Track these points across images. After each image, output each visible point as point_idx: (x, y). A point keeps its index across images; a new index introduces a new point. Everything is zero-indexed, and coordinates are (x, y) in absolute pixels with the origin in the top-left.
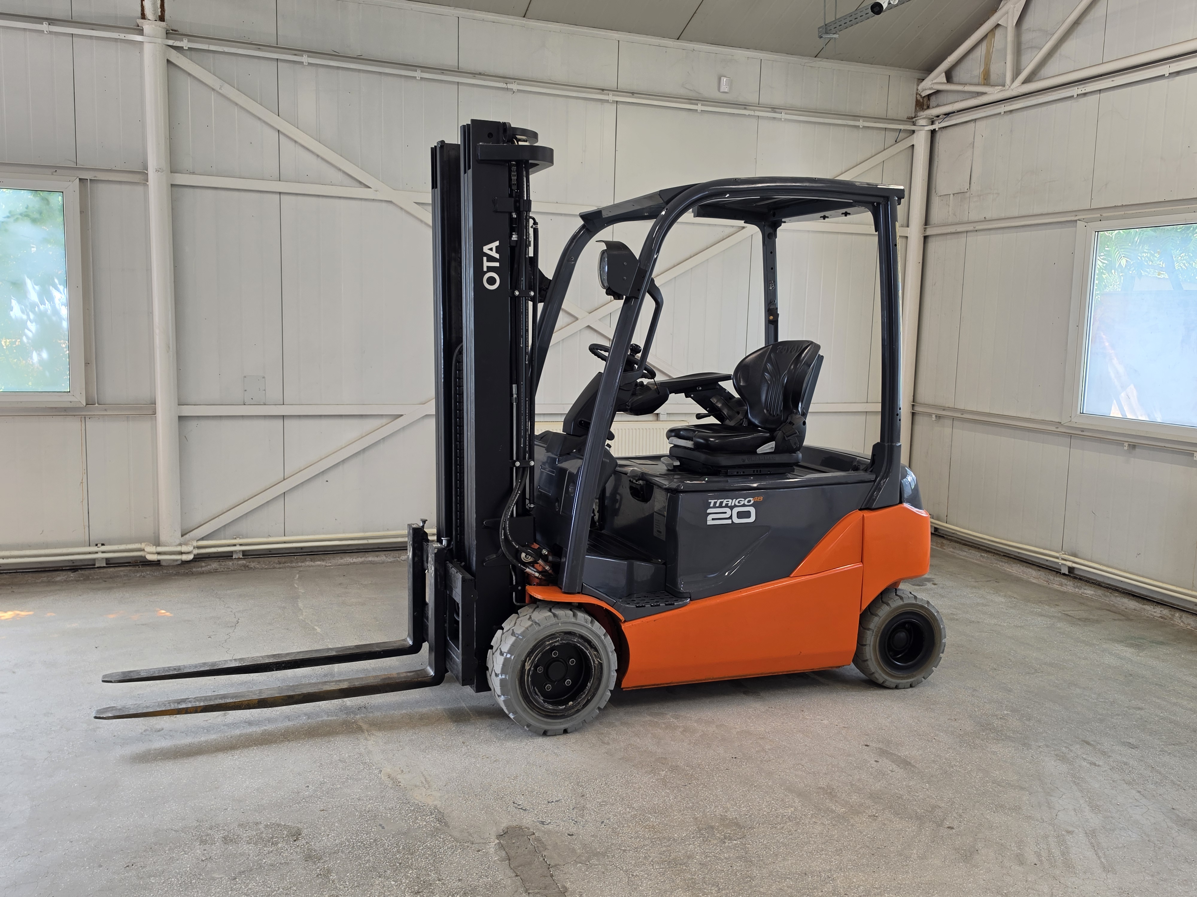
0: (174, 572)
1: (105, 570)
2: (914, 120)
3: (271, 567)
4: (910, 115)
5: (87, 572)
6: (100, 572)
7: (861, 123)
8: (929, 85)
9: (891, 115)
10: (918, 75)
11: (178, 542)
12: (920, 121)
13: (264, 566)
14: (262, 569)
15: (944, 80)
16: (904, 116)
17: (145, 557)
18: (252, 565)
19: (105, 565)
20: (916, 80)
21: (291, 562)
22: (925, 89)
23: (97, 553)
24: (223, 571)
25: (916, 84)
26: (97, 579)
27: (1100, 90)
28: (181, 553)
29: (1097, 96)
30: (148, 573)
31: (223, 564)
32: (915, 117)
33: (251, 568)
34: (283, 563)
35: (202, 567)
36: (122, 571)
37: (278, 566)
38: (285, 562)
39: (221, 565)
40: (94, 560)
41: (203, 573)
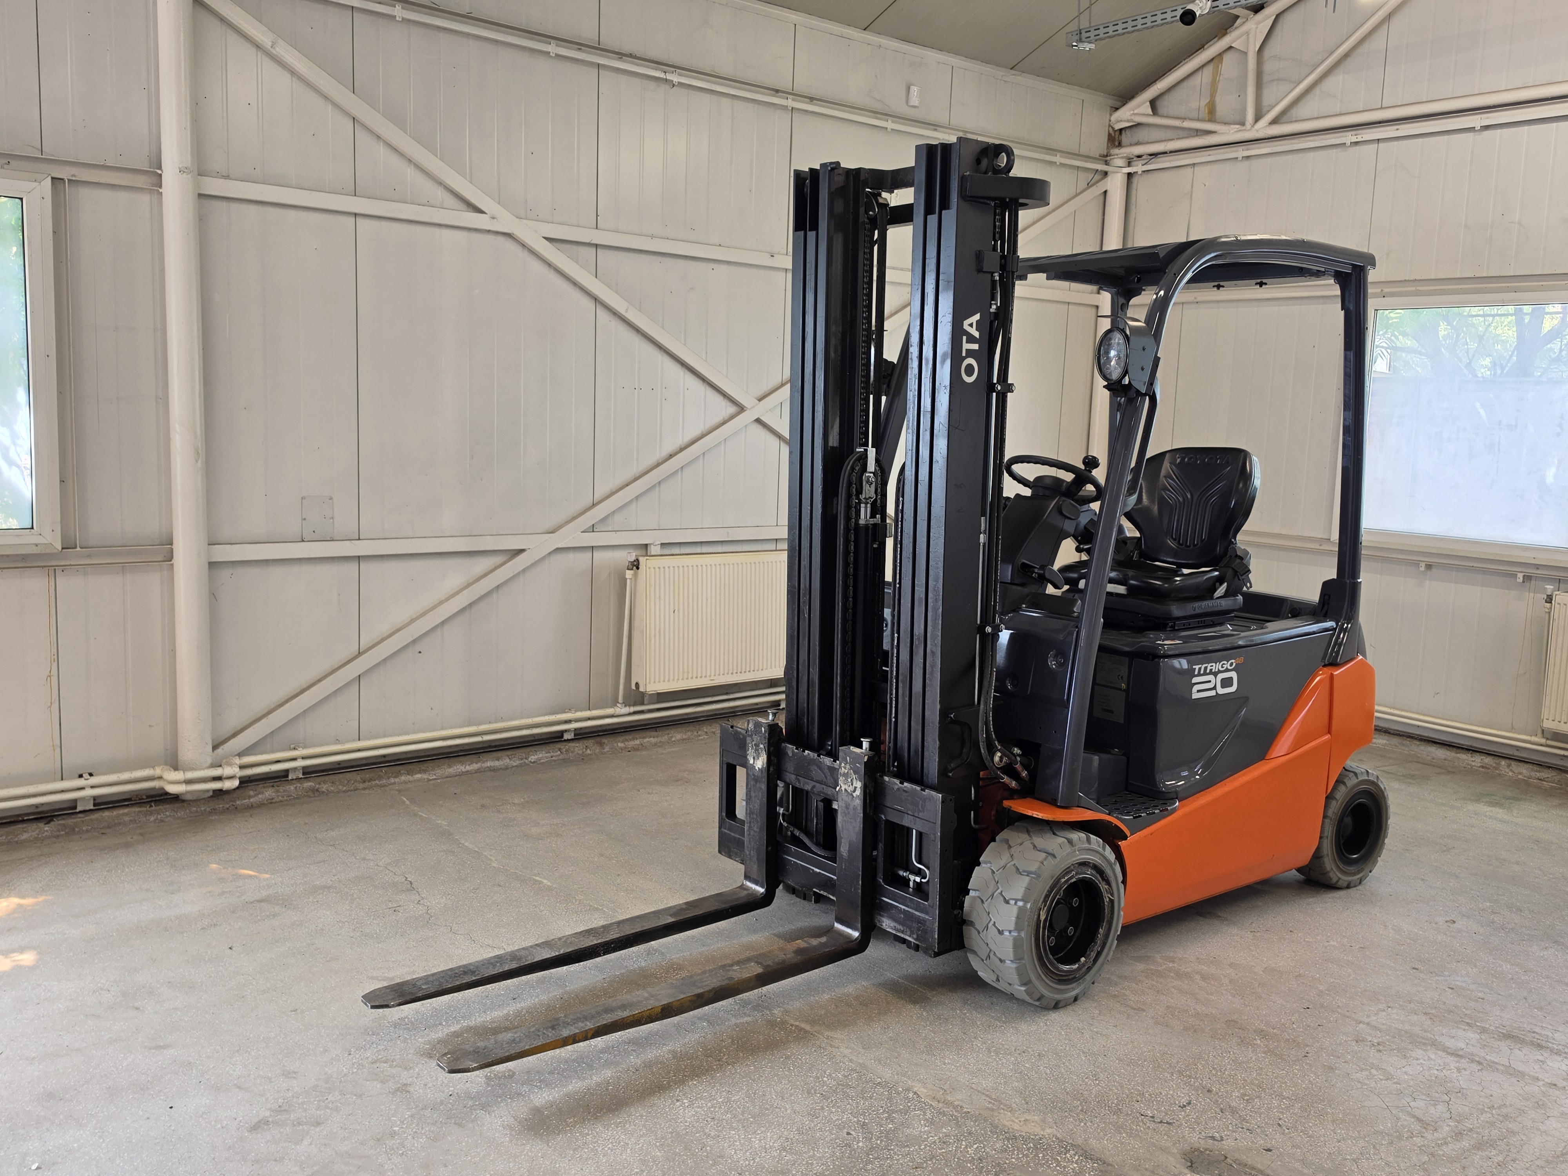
0: (208, 809)
1: (97, 816)
2: (1108, 158)
3: (352, 788)
4: (1102, 153)
5: (70, 821)
6: (92, 820)
7: (1058, 159)
8: (1125, 115)
9: (1084, 151)
10: (1112, 102)
11: (209, 761)
12: (1115, 160)
13: (340, 787)
14: (338, 792)
15: (1150, 111)
16: (1096, 153)
17: (163, 789)
18: (324, 787)
19: (92, 807)
20: (1109, 108)
21: (380, 778)
22: (1121, 121)
23: (83, 788)
24: (281, 801)
25: (1108, 113)
26: (87, 831)
27: (1378, 140)
28: (219, 779)
29: (1374, 146)
30: (168, 813)
31: (281, 789)
32: (1107, 156)
33: (323, 792)
34: (369, 782)
35: (250, 797)
36: (126, 814)
37: (361, 786)
38: (370, 780)
39: (278, 791)
40: (75, 801)
41: (251, 807)
